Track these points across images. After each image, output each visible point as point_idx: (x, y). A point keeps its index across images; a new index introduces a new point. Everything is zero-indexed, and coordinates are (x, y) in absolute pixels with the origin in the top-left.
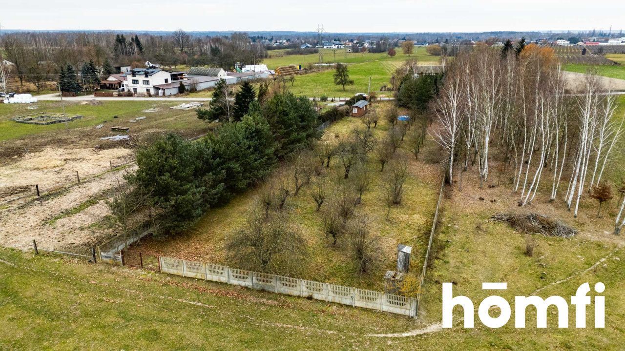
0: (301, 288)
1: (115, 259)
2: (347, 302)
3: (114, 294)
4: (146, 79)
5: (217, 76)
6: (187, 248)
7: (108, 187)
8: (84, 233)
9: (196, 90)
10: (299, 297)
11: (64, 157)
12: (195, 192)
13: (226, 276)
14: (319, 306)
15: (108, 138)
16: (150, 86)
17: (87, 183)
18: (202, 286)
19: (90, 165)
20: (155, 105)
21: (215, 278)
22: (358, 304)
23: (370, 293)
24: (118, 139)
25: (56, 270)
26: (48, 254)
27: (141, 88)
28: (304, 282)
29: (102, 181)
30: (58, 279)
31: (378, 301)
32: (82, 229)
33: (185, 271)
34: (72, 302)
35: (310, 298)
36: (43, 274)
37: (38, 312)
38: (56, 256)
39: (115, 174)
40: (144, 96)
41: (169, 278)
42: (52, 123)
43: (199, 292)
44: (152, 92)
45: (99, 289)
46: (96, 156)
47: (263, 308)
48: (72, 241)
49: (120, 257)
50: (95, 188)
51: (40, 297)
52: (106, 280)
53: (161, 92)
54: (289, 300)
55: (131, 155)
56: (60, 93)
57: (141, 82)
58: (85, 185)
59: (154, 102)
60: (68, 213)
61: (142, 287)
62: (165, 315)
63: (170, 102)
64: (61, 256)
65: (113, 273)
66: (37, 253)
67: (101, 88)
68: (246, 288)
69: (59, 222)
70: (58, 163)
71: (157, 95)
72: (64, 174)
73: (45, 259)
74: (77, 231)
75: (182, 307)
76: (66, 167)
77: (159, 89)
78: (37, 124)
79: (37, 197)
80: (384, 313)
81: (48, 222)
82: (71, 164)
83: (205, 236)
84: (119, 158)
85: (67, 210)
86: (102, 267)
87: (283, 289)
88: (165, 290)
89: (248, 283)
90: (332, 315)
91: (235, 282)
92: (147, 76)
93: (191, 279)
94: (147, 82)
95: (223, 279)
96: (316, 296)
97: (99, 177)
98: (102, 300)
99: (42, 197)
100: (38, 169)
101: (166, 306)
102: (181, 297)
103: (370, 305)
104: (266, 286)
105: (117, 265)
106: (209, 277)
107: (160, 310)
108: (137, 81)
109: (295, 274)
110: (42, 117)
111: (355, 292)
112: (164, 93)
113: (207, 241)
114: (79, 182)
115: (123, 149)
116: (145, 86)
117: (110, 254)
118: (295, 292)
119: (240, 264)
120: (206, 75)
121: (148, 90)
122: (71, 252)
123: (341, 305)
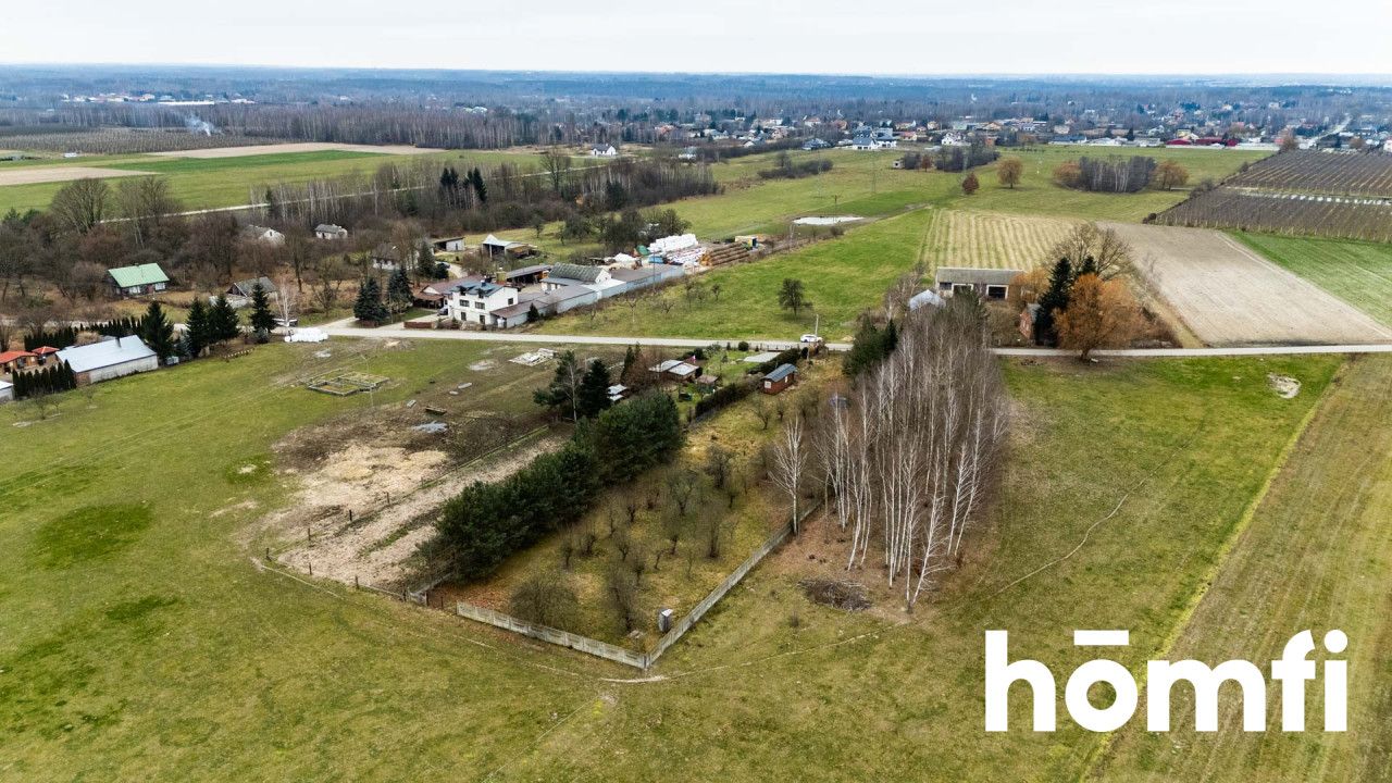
0: (564, 639)
1: (421, 600)
2: (597, 653)
3: (418, 630)
4: (480, 301)
5: (593, 282)
6: (482, 593)
7: (419, 513)
8: (397, 568)
9: (555, 313)
10: (562, 646)
11: (371, 463)
12: (496, 540)
13: (507, 623)
14: (576, 655)
15: (421, 426)
16: (485, 312)
17: (397, 506)
18: (488, 630)
19: (400, 478)
20: (488, 352)
21: (500, 624)
22: (606, 655)
23: (615, 648)
24: (433, 430)
25: (375, 604)
26: (365, 590)
27: (473, 315)
28: (566, 634)
29: (412, 503)
30: (376, 613)
31: (619, 655)
32: (393, 565)
33: (477, 616)
34: (389, 634)
35: (571, 647)
36: (363, 607)
37: (364, 639)
38: (373, 592)
39: (425, 493)
40: (474, 329)
41: (463, 621)
42: (352, 393)
43: (483, 636)
44: (488, 321)
45: (407, 625)
46: (406, 463)
47: (530, 653)
48: (384, 577)
49: (425, 598)
50: (406, 512)
51: (365, 627)
52: (413, 618)
53: (500, 321)
54: (554, 647)
55: (445, 463)
56: (353, 319)
57: (472, 304)
58: (395, 507)
59: (489, 344)
60: (380, 545)
61: (441, 626)
62: (455, 650)
63: (511, 344)
64: (377, 592)
65: (418, 612)
66: (358, 587)
67: (414, 305)
68: (523, 634)
69: (374, 555)
70: (366, 471)
71: (494, 328)
72: (375, 489)
73: (364, 594)
74: (389, 567)
75: (469, 645)
76: (375, 478)
77: (499, 317)
78: (335, 394)
79: (349, 522)
80: (622, 664)
81: (363, 554)
82: (380, 475)
83: (502, 581)
84: (432, 467)
85: (379, 542)
86: (410, 606)
87: (551, 639)
88: (459, 631)
89: (523, 631)
90: (582, 662)
91: (515, 629)
92: (481, 297)
93: (481, 623)
94: (481, 306)
95: (506, 626)
96: (576, 646)
97: (409, 497)
98: (409, 634)
99: (355, 523)
100: (345, 480)
101: (457, 644)
102: (470, 637)
103: (613, 657)
104: (538, 634)
105: (422, 605)
106: (495, 623)
107: (452, 646)
108: (467, 302)
109: (558, 627)
110: (339, 379)
111: (603, 646)
112: (505, 323)
113: (503, 587)
114: (390, 503)
115: (436, 452)
116: (478, 310)
117: (417, 594)
118: (560, 642)
119: (519, 614)
120: (578, 279)
121: (482, 318)
122: (385, 587)
123: (592, 655)
